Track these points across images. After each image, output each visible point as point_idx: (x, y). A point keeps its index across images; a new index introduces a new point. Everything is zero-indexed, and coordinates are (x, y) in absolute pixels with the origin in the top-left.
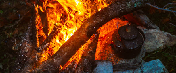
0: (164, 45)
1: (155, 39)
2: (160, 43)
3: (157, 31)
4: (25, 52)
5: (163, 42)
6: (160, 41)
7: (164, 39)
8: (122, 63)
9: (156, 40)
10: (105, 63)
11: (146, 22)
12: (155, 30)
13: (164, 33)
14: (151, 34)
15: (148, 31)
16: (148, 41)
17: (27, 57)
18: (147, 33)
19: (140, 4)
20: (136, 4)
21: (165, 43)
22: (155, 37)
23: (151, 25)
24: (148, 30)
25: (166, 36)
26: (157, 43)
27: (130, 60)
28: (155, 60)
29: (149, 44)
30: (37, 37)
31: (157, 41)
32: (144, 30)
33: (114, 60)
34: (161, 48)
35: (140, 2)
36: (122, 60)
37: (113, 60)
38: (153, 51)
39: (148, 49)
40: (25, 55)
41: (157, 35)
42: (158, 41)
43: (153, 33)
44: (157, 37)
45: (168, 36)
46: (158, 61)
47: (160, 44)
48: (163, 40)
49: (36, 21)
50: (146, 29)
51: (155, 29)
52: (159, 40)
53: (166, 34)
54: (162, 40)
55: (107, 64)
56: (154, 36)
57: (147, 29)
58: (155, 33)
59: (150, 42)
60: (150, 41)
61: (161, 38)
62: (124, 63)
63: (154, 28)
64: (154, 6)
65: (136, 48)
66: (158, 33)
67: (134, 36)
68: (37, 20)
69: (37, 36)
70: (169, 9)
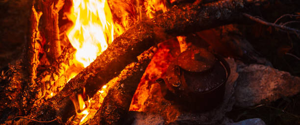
0: (276, 94)
1: (260, 82)
2: (268, 90)
3: (264, 68)
4: (9, 90)
5: (274, 89)
6: (270, 87)
7: (277, 83)
8: (183, 121)
9: (261, 85)
10: (150, 117)
11: (246, 52)
12: (260, 66)
13: (278, 73)
14: (252, 73)
15: (247, 67)
16: (246, 86)
17: (11, 99)
18: (246, 71)
19: (228, 13)
20: (220, 12)
21: (277, 91)
22: (261, 79)
23: (255, 58)
24: (248, 65)
25: (281, 78)
26: (262, 90)
27: (200, 116)
28: (251, 120)
29: (247, 91)
30: (33, 66)
31: (263, 86)
32: (240, 66)
33: (170, 114)
34: (269, 99)
35: (229, 9)
36: (185, 115)
37: (168, 114)
38: (254, 104)
39: (244, 100)
40: (8, 96)
41: (264, 76)
42: (266, 87)
43: (257, 71)
44: (263, 78)
45: (284, 77)
46: (256, 121)
47: (268, 92)
48: (275, 86)
49: (34, 36)
50: (243, 64)
51: (261, 64)
52: (267, 84)
53: (281, 74)
54: (273, 85)
55: (153, 119)
56: (259, 76)
57: (245, 63)
58: (260, 70)
59: (250, 89)
60: (250, 87)
61: (272, 81)
62: (187, 120)
63: (258, 63)
64: (258, 19)
65: (209, 90)
66: (265, 72)
67: (205, 66)
68: (36, 35)
69: (33, 64)
70: (287, 26)
